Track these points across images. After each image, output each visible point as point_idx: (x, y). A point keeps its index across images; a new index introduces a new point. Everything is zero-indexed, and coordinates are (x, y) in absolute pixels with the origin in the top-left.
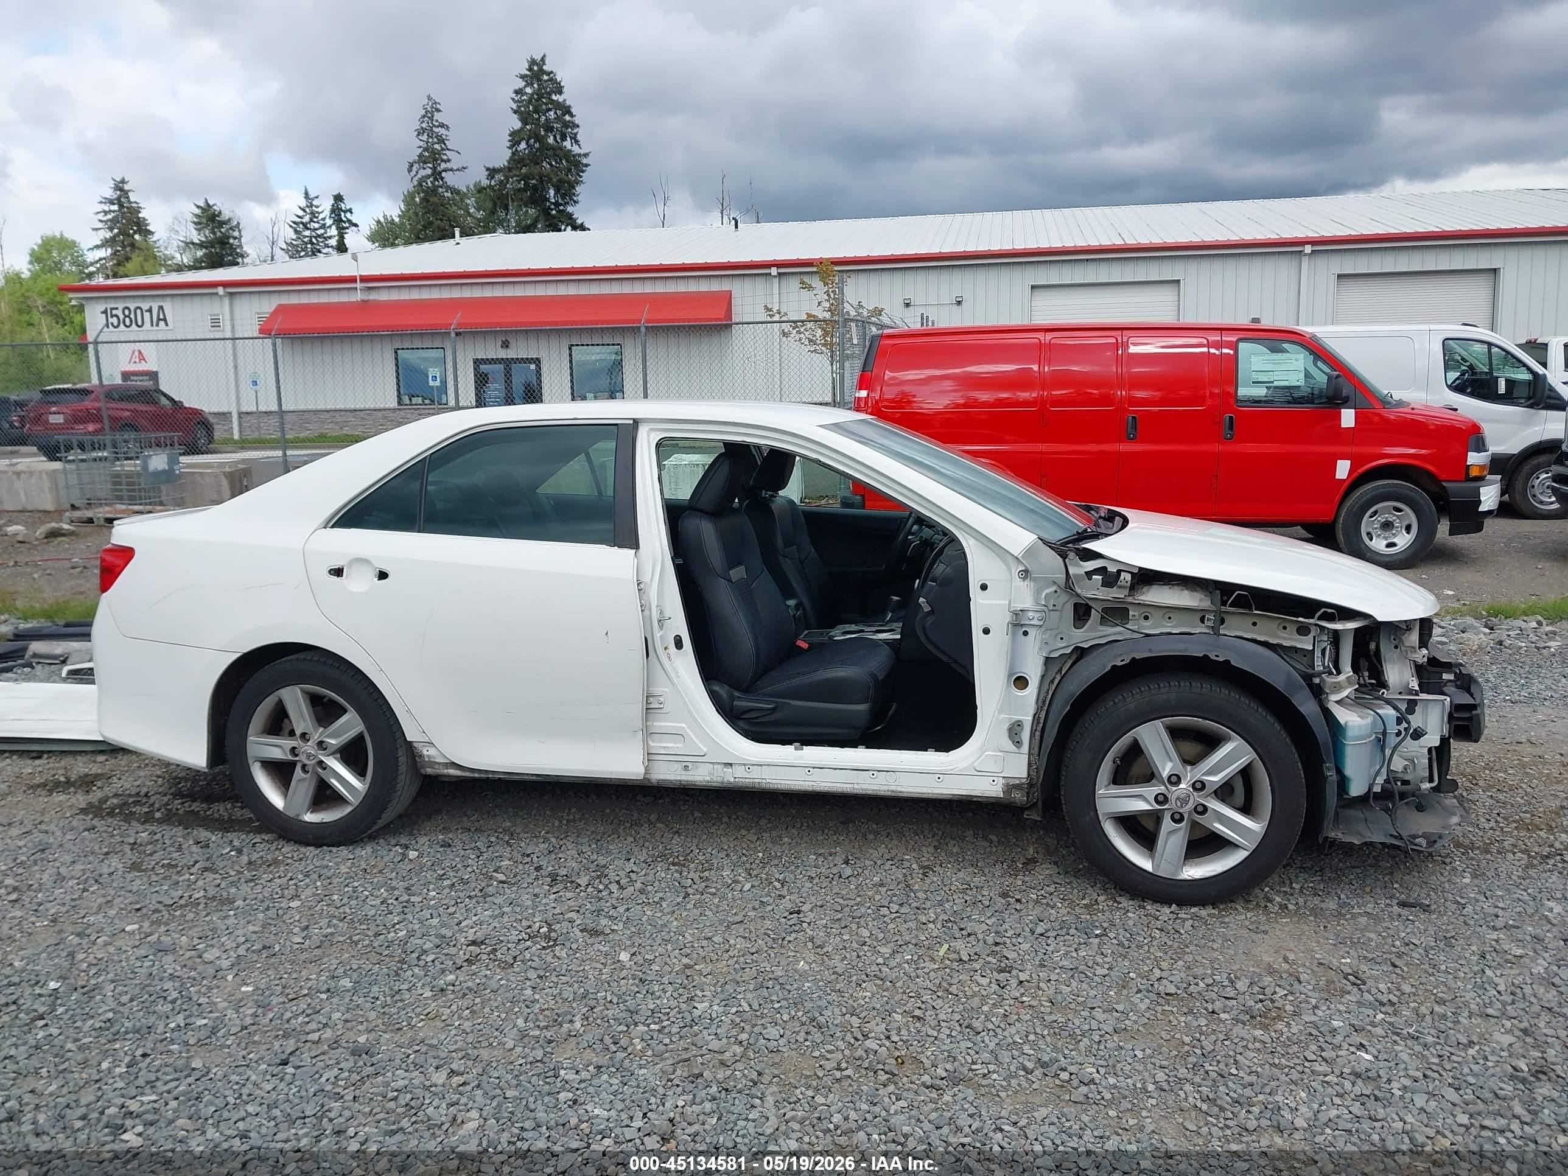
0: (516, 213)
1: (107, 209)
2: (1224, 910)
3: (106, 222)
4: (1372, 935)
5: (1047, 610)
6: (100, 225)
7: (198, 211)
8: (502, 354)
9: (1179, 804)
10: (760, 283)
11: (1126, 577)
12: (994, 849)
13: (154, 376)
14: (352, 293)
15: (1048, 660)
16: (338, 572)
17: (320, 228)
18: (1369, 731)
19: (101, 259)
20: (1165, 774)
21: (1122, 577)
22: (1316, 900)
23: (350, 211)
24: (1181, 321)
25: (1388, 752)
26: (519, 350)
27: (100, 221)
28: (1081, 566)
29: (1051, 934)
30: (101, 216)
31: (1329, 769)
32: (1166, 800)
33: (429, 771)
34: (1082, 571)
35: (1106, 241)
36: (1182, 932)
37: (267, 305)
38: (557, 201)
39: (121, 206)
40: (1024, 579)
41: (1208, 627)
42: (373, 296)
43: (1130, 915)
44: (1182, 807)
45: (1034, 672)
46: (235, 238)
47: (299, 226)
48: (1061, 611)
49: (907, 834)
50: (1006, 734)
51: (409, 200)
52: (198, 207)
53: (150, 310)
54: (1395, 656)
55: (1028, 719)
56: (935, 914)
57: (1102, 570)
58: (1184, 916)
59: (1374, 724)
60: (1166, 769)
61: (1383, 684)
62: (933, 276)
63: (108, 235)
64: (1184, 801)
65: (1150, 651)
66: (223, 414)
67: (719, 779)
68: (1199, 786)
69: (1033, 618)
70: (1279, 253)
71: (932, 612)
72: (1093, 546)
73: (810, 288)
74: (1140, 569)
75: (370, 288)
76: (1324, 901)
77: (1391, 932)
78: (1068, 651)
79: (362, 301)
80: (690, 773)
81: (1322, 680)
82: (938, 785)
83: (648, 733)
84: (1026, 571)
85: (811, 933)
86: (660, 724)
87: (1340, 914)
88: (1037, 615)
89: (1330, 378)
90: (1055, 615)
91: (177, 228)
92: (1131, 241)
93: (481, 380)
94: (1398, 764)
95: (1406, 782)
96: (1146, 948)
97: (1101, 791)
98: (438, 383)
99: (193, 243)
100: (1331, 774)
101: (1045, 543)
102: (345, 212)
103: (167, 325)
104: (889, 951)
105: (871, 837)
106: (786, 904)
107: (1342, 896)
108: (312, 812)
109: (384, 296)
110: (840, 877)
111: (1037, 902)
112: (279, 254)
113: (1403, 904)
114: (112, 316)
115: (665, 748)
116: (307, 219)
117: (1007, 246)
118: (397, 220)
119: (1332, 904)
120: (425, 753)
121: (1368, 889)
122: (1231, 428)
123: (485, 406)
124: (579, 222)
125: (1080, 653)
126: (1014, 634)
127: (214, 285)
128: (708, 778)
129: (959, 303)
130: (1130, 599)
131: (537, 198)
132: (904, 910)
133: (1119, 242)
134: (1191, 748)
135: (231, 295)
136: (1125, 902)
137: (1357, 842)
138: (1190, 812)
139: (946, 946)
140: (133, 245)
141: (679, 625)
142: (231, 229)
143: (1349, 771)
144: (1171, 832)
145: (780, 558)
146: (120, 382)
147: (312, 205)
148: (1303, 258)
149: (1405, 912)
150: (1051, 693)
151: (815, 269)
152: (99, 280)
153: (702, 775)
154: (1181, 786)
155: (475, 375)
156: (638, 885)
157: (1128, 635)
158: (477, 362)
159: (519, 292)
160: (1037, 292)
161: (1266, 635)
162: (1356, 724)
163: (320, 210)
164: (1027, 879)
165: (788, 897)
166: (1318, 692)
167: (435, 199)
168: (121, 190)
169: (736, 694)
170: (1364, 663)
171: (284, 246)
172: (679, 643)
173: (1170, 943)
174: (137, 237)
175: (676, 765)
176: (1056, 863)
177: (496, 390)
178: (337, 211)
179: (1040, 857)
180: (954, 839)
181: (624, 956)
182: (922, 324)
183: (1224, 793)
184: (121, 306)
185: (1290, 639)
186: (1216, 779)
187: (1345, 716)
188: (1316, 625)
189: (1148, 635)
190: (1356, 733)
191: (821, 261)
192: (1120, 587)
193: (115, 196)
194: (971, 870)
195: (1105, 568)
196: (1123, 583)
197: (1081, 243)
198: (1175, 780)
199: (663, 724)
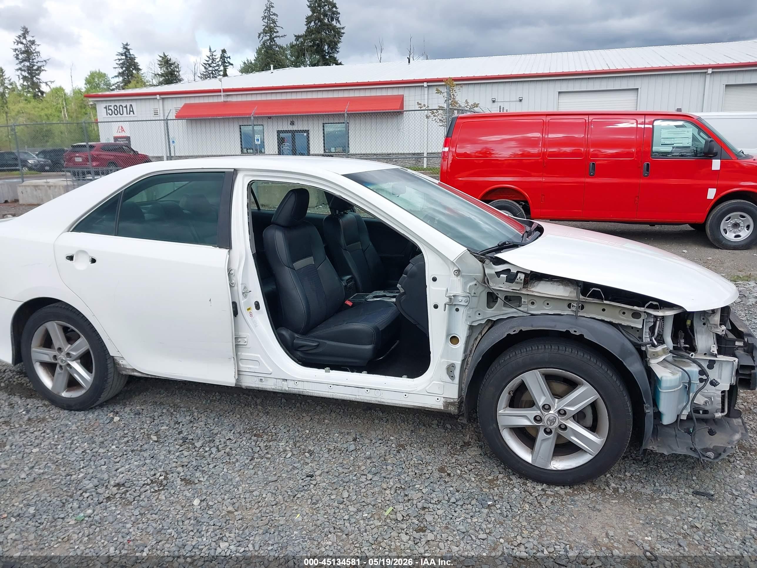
0: (310, 58)
1: (120, 58)
2: (576, 490)
3: (120, 64)
4: (670, 518)
5: (469, 297)
6: (117, 66)
7: (160, 59)
8: (291, 128)
9: (549, 423)
10: (418, 91)
11: (522, 276)
12: (447, 434)
13: (128, 138)
14: (219, 97)
15: (471, 327)
16: (71, 258)
17: (217, 66)
18: (677, 383)
19: (118, 82)
20: (541, 404)
21: (518, 277)
22: (639, 486)
23: (229, 57)
24: (638, 110)
25: (691, 395)
26: (299, 126)
27: (117, 64)
28: (492, 268)
29: (460, 503)
30: (117, 62)
31: (647, 408)
32: (541, 420)
33: (124, 373)
34: (493, 272)
35: (599, 68)
36: (544, 506)
37: (179, 104)
38: (329, 52)
39: (126, 56)
40: (457, 276)
41: (573, 311)
42: (229, 99)
43: (515, 490)
44: (551, 425)
45: (462, 334)
46: (177, 72)
47: (207, 65)
48: (479, 296)
49: (398, 421)
50: (445, 371)
51: (259, 52)
52: (160, 57)
53: (126, 107)
54: (703, 329)
55: (458, 363)
56: (393, 482)
57: (508, 271)
58: (549, 493)
59: (682, 377)
60: (541, 401)
61: (693, 349)
62: (507, 86)
63: (121, 71)
64: (553, 422)
65: (532, 326)
66: (159, 157)
67: (280, 388)
68: (562, 413)
69: (462, 301)
70: (694, 73)
71: (404, 294)
72: (501, 255)
73: (441, 92)
74: (531, 271)
75: (228, 95)
76: (644, 487)
77: (683, 516)
78: (483, 322)
79: (224, 102)
80: (263, 383)
81: (647, 349)
82: (405, 399)
83: (237, 359)
84: (459, 271)
85: (313, 492)
86: (244, 354)
87: (652, 497)
88: (464, 299)
89: (706, 142)
90: (475, 300)
91: (151, 67)
92: (612, 68)
93: (281, 141)
94: (700, 400)
95: (706, 412)
96: (518, 518)
97: (500, 411)
98: (259, 143)
99: (158, 74)
100: (649, 411)
101: (472, 253)
102: (227, 58)
103: (134, 114)
104: (355, 510)
105: (376, 421)
106: (307, 469)
107: (657, 484)
108: (67, 391)
109: (234, 99)
110: (347, 450)
111: (460, 476)
112: (198, 79)
113: (696, 493)
114: (109, 110)
115: (249, 368)
116: (210, 62)
117: (546, 71)
118: (253, 62)
119: (648, 490)
120: (121, 363)
121: (675, 480)
122: (648, 170)
123: (283, 154)
124: (339, 62)
125: (492, 324)
126: (450, 310)
127: (155, 94)
128: (273, 387)
129: (521, 100)
130: (524, 292)
131: (319, 50)
132: (376, 478)
133: (606, 68)
134: (560, 387)
135: (163, 99)
136: (515, 480)
137: (666, 453)
138: (556, 429)
139: (391, 508)
140: (132, 75)
141: (257, 295)
142: (175, 67)
143: (662, 408)
144: (544, 440)
145: (343, 251)
146: (113, 142)
147: (213, 55)
148: (707, 76)
149: (696, 500)
150: (475, 346)
151: (443, 83)
152: (116, 92)
153: (270, 385)
154: (551, 412)
155: (278, 139)
156: (228, 450)
157: (521, 314)
158: (279, 132)
159: (299, 96)
160: (562, 96)
161: (612, 317)
162: (668, 378)
163: (216, 57)
164: (460, 458)
165: (310, 464)
166: (643, 356)
167: (271, 51)
168: (126, 49)
169: (296, 335)
170: (681, 334)
171: (200, 76)
172: (257, 306)
173: (534, 515)
174: (134, 71)
175: (256, 378)
176: (481, 447)
177: (288, 146)
178: (223, 57)
179: (472, 441)
180: (424, 425)
181: (196, 502)
182: (500, 111)
183: (579, 417)
184: (113, 105)
185: (627, 321)
186: (573, 409)
187: (661, 372)
188: (645, 312)
189: (532, 315)
190: (668, 385)
191: (447, 79)
192: (517, 283)
193: (124, 52)
194: (428, 449)
195: (509, 270)
196: (519, 281)
197: (586, 69)
198: (547, 408)
199: (247, 354)
